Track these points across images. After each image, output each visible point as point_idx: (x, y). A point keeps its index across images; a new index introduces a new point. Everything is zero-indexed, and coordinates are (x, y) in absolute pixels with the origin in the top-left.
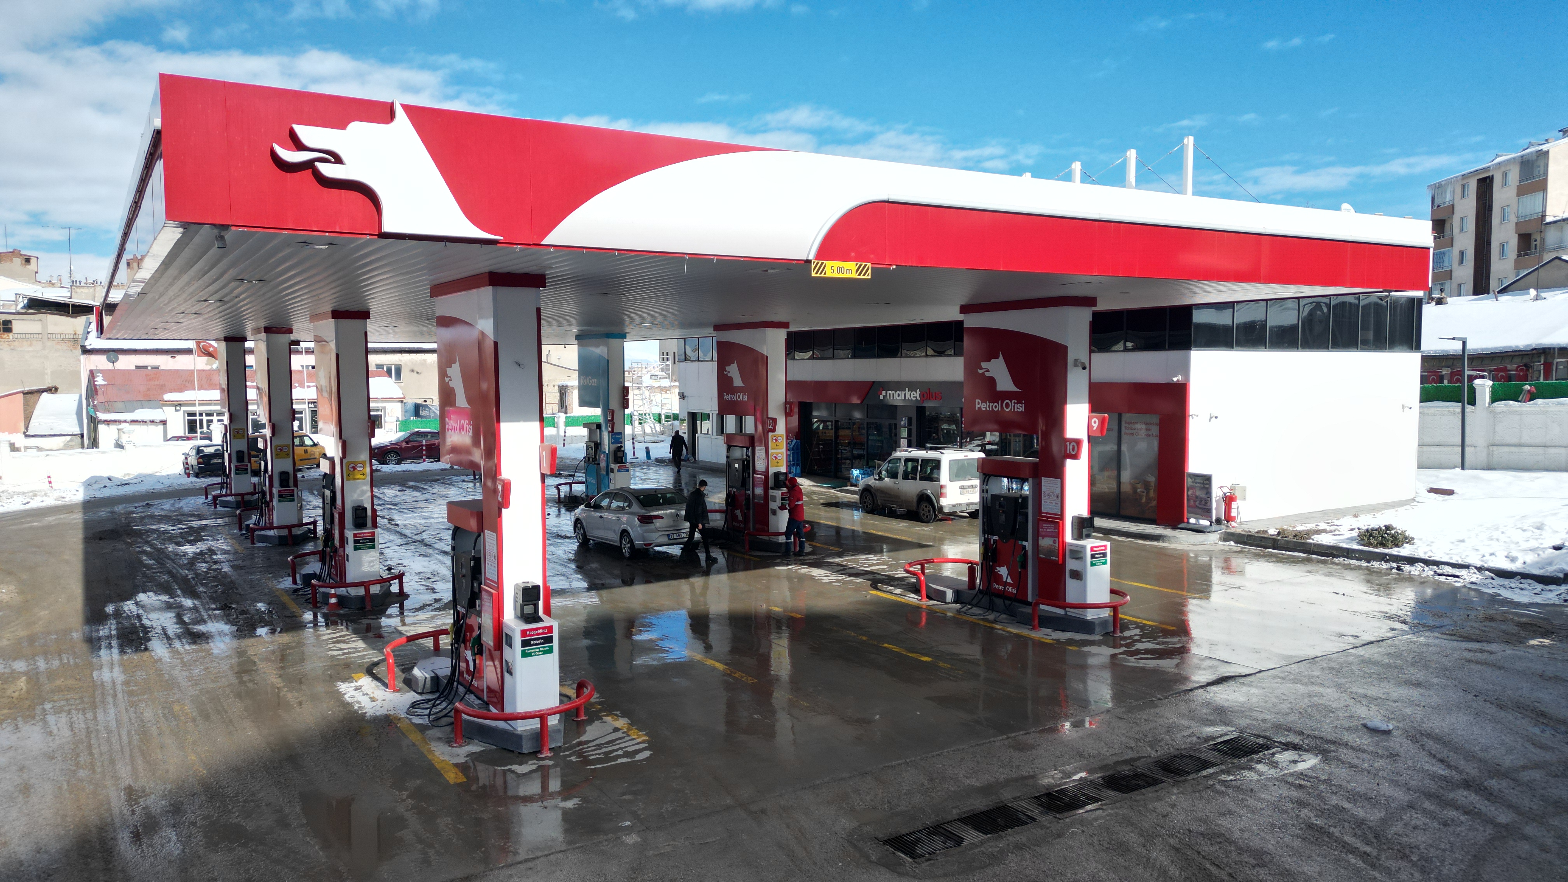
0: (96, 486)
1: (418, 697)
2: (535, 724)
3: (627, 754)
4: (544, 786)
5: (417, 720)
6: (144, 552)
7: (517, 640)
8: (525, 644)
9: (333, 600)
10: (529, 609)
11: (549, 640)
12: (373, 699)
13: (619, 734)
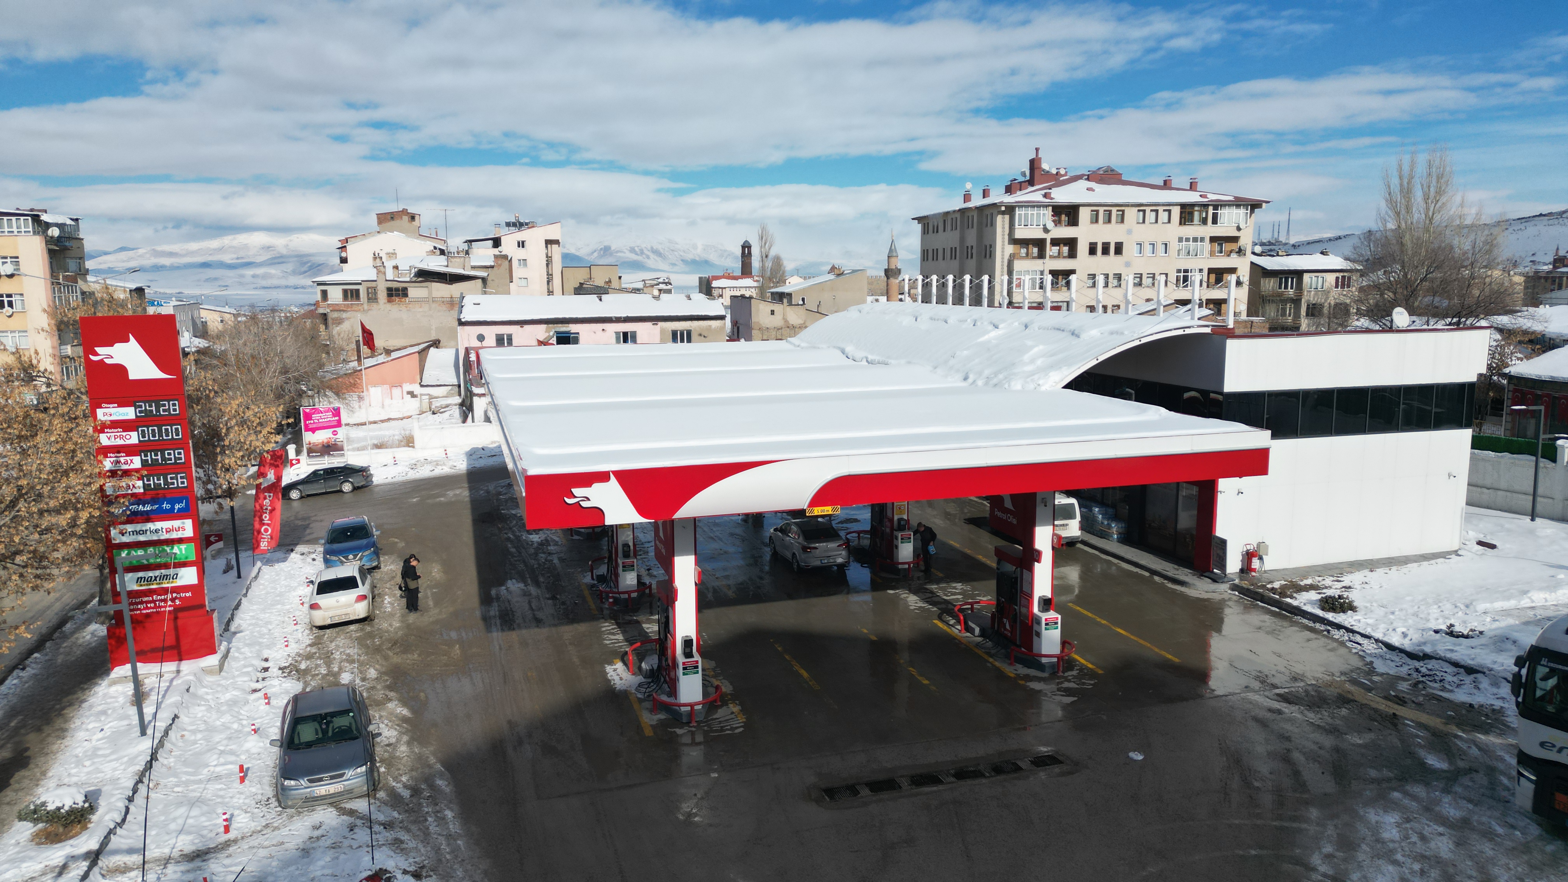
0: (474, 457)
1: (643, 680)
2: (689, 708)
3: (732, 729)
4: (693, 739)
5: (639, 696)
6: (509, 539)
7: (681, 667)
8: (684, 669)
9: (611, 600)
10: (688, 650)
11: (697, 667)
12: (621, 679)
13: (733, 716)
